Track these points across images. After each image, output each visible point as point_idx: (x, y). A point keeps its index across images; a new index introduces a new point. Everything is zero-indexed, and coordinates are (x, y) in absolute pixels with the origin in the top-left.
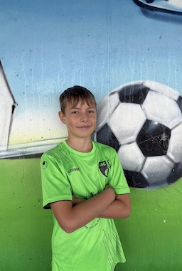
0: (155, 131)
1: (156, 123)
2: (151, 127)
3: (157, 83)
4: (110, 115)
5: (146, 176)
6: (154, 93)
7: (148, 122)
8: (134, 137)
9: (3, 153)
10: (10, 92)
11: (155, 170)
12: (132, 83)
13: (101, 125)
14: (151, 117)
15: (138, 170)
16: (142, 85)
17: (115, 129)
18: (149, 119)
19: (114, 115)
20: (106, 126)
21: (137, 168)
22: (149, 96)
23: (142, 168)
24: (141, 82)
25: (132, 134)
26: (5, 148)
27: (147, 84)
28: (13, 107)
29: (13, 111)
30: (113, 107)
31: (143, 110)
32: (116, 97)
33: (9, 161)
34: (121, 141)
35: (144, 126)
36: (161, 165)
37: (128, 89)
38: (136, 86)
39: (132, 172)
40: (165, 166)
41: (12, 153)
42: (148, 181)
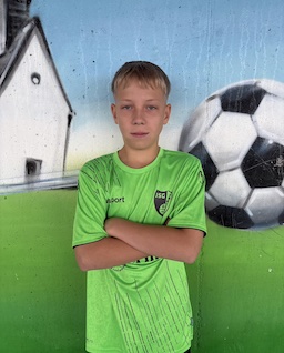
0: (268, 154)
1: (271, 142)
2: (264, 147)
3: (278, 83)
4: (207, 131)
5: (250, 214)
6: (271, 98)
7: (259, 141)
8: (238, 162)
9: (58, 182)
10: (65, 95)
11: (264, 206)
12: (242, 83)
13: (193, 144)
14: (264, 133)
15: (241, 206)
16: (255, 85)
17: (212, 150)
18: (262, 136)
19: (212, 130)
20: (200, 145)
21: (239, 203)
22: (265, 103)
23: (246, 203)
24: (255, 80)
25: (235, 158)
26: (60, 175)
27: (264, 84)
28: (70, 118)
29: (69, 124)
30: (212, 118)
31: (254, 122)
32: (217, 103)
33: (66, 192)
34: (220, 167)
35: (253, 146)
36: (273, 200)
37: (234, 91)
38: (246, 87)
39: (232, 208)
40: (278, 201)
41: (70, 181)
42: (253, 219)
